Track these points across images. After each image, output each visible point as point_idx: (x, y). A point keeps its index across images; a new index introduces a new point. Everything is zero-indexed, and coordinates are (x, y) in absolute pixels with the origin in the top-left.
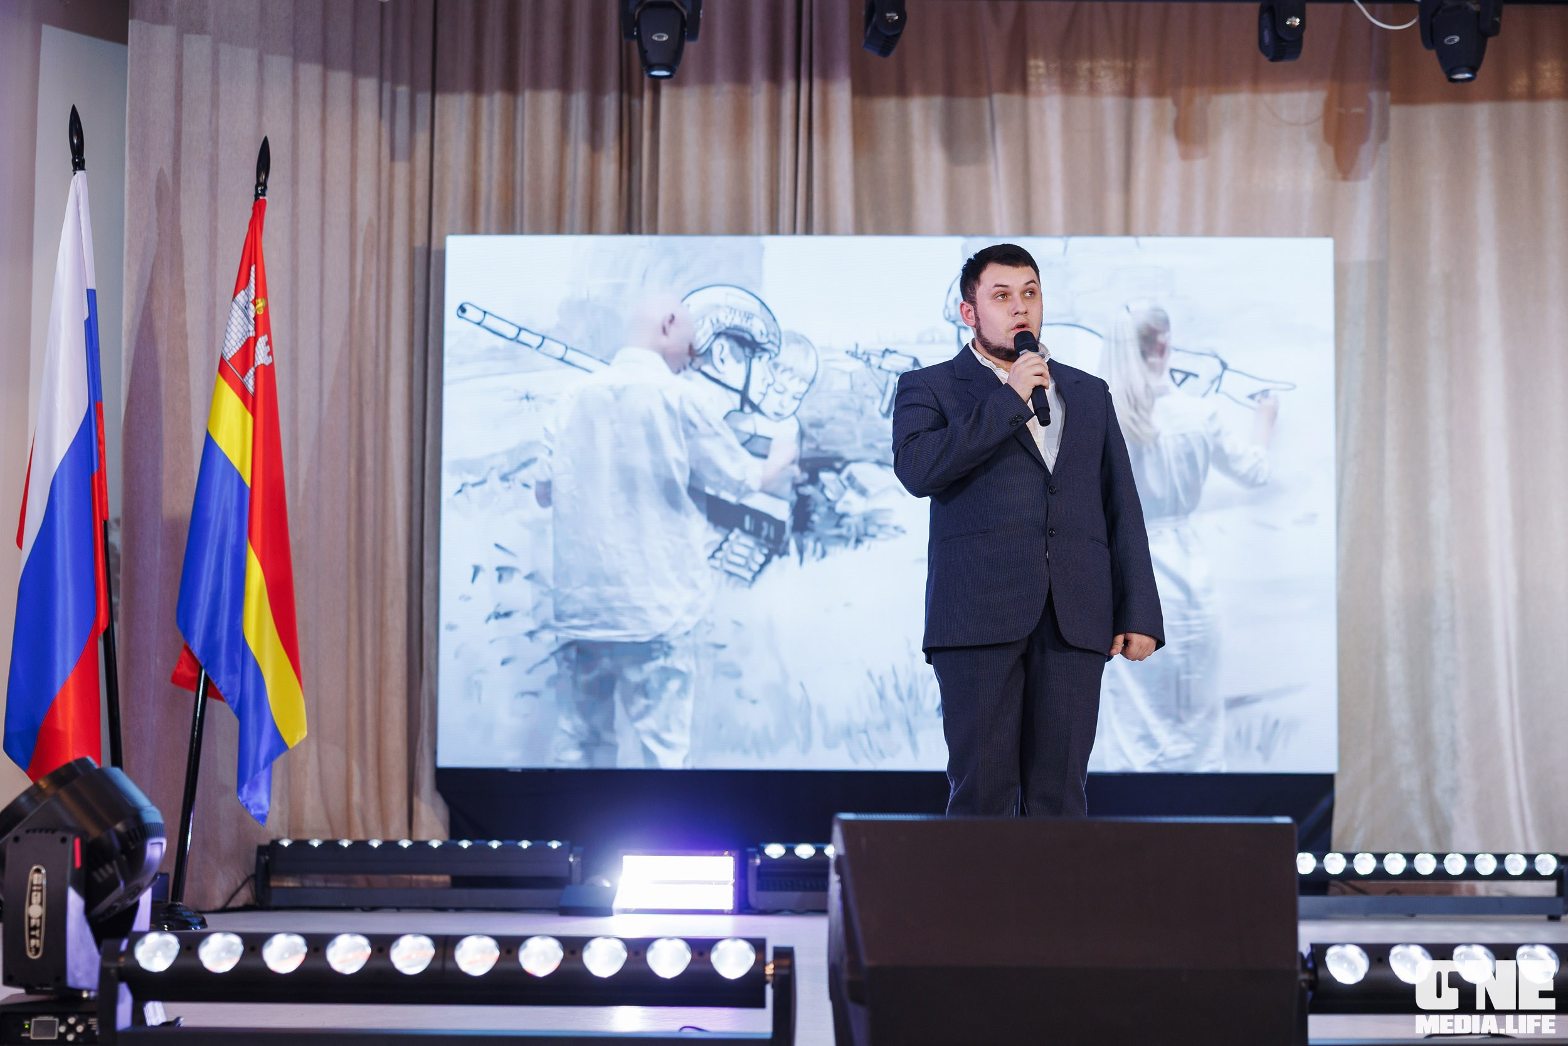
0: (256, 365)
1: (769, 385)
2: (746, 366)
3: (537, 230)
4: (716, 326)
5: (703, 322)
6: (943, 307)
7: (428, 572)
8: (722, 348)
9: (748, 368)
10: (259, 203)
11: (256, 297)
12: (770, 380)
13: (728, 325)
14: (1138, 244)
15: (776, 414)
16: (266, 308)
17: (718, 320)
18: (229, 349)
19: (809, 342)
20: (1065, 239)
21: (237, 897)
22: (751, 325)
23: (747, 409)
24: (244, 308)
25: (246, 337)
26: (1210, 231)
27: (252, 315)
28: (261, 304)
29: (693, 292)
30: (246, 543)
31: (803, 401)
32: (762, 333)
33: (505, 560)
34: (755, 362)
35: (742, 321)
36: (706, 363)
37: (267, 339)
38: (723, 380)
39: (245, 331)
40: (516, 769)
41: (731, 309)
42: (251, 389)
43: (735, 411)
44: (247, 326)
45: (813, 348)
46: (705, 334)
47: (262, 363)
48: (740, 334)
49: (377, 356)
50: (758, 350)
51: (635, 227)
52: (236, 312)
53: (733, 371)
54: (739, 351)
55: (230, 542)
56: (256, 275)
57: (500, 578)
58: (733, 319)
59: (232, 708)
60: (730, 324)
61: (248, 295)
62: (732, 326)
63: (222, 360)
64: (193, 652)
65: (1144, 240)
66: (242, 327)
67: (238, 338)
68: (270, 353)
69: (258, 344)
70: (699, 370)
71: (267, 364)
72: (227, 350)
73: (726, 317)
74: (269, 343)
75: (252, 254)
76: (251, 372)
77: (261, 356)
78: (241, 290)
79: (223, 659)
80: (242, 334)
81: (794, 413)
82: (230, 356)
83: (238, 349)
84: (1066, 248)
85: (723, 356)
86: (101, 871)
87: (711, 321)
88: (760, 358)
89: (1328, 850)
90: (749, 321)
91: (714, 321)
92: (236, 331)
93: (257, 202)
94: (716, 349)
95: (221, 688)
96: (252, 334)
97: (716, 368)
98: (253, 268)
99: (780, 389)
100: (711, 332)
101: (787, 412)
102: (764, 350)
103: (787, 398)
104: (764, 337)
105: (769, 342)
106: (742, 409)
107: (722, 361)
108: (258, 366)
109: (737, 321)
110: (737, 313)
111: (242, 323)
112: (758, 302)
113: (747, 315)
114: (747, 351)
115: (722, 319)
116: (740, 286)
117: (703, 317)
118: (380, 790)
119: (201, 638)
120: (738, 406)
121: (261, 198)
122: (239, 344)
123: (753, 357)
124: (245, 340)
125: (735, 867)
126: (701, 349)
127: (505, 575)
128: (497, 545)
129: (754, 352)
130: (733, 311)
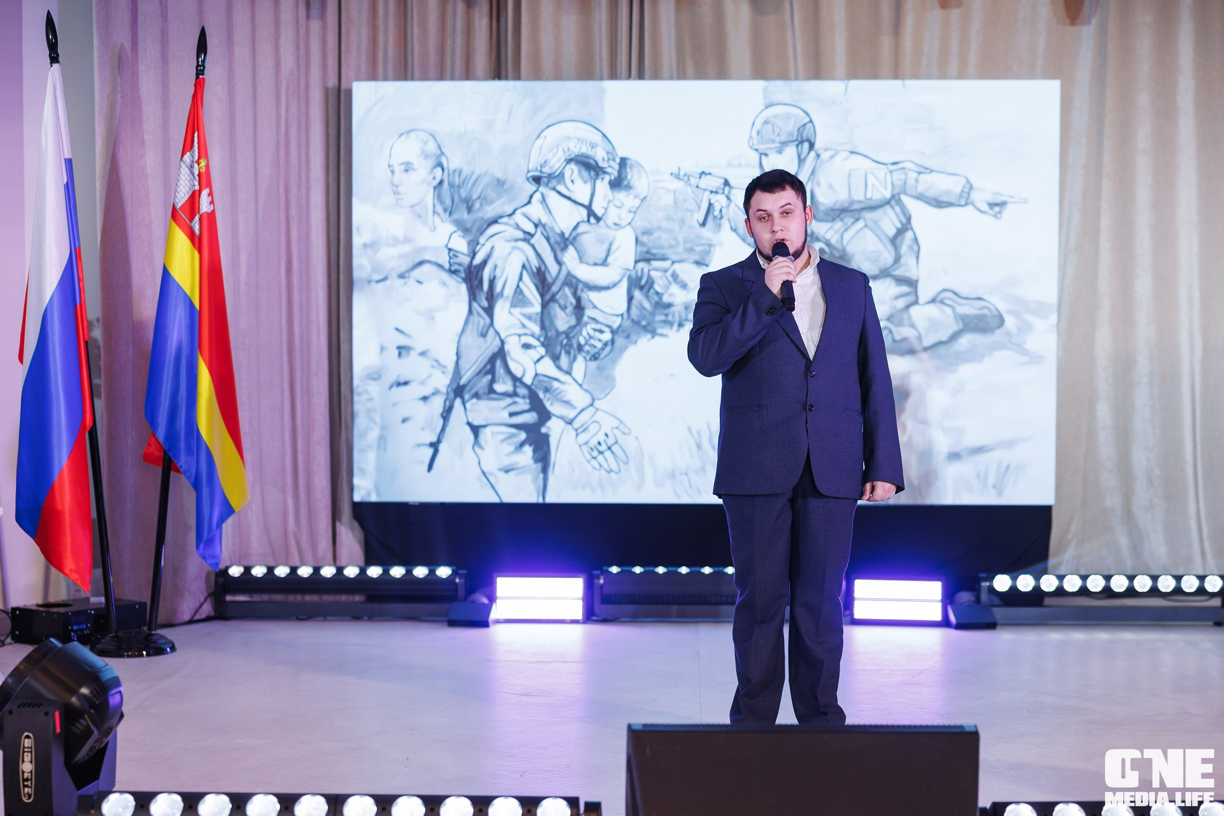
0: (201, 213)
1: (609, 201)
2: (591, 186)
3: (425, 77)
4: (568, 153)
5: (557, 150)
6: (748, 137)
7: (344, 347)
8: (572, 171)
9: (593, 189)
10: (200, 81)
11: (199, 158)
12: (611, 198)
13: (577, 153)
14: (904, 85)
15: (615, 224)
16: (207, 167)
17: (568, 149)
18: (179, 199)
19: (642, 166)
20: (846, 81)
21: (200, 611)
22: (595, 152)
23: (592, 220)
24: (190, 167)
25: (192, 190)
26: (962, 75)
27: (196, 173)
28: (203, 163)
29: (549, 127)
30: (197, 353)
31: (637, 213)
32: (604, 159)
33: (403, 341)
34: (599, 182)
35: (588, 149)
36: (559, 182)
37: (209, 192)
38: (573, 197)
39: (191, 185)
40: (415, 503)
41: (579, 140)
42: (197, 231)
43: (583, 221)
44: (193, 181)
45: (645, 171)
46: (558, 160)
47: (205, 211)
48: (587, 160)
49: (300, 179)
50: (600, 173)
51: (503, 74)
52: (184, 170)
53: (581, 190)
54: (585, 173)
55: (185, 353)
56: (198, 140)
57: (400, 355)
58: (581, 148)
59: (190, 482)
60: (579, 152)
61: (193, 156)
62: (580, 154)
63: (174, 208)
64: (159, 439)
65: (909, 83)
66: (189, 182)
67: (186, 191)
68: (212, 202)
69: (202, 195)
70: (554, 189)
71: (209, 211)
72: (177, 200)
73: (576, 147)
74: (211, 194)
75: (194, 124)
76: (197, 218)
77: (205, 206)
78: (187, 152)
79: (182, 445)
80: (189, 187)
81: (630, 224)
82: (180, 205)
83: (186, 199)
84: (846, 89)
85: (573, 178)
86: (78, 725)
87: (564, 150)
88: (603, 179)
89: (1045, 572)
90: (594, 150)
91: (566, 150)
92: (184, 185)
93: (198, 80)
94: (567, 173)
95: (181, 466)
96: (197, 188)
97: (567, 188)
98: (196, 135)
99: (618, 204)
100: (563, 159)
101: (624, 223)
102: (605, 173)
103: (624, 212)
104: (605, 162)
105: (610, 166)
106: (589, 221)
107: (572, 181)
108: (202, 214)
109: (584, 149)
110: (584, 143)
111: (189, 179)
112: (600, 134)
113: (592, 145)
114: (592, 173)
115: (572, 148)
116: (587, 121)
117: (557, 147)
118: (310, 519)
119: (164, 428)
120: (586, 218)
121: (201, 77)
122: (186, 195)
123: (597, 178)
124: (191, 193)
125: (584, 587)
126: (555, 172)
127: (404, 352)
128: (397, 329)
129: (597, 175)
130: (581, 142)
